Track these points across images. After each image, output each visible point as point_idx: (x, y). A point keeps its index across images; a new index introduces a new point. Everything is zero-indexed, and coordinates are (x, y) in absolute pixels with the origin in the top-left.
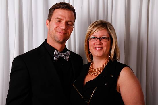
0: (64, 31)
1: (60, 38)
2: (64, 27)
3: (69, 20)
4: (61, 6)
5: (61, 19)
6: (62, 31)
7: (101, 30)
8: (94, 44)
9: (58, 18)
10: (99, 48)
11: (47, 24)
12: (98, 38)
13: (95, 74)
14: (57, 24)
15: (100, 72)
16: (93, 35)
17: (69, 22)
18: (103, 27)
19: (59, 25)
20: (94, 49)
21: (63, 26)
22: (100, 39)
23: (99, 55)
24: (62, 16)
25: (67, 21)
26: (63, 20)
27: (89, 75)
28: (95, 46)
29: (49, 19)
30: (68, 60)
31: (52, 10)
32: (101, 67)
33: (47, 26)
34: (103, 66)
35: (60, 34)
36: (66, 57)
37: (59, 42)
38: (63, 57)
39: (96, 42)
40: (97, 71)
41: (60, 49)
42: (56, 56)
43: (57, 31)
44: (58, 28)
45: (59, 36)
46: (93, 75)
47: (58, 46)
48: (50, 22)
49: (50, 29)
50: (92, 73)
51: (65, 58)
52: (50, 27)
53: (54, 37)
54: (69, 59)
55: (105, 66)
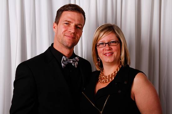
0: (72, 34)
1: (69, 42)
2: (73, 31)
3: (78, 23)
4: (70, 8)
5: (70, 22)
6: (71, 35)
7: (109, 34)
8: (103, 50)
9: (66, 21)
10: (110, 54)
11: (54, 28)
12: (106, 44)
13: (106, 81)
14: (65, 27)
15: (112, 79)
16: (101, 40)
17: (78, 25)
18: (110, 31)
19: (67, 28)
20: (104, 55)
21: (72, 29)
22: (109, 43)
23: (110, 61)
24: (71, 19)
25: (76, 24)
26: (73, 23)
27: (100, 82)
28: (105, 52)
29: (57, 22)
30: (76, 67)
31: (60, 13)
32: (112, 74)
33: (54, 29)
34: (115, 72)
35: (68, 38)
36: (74, 63)
37: (67, 47)
38: (71, 64)
39: (105, 48)
40: (108, 77)
41: (68, 55)
42: (64, 63)
43: (66, 35)
44: (67, 31)
45: (67, 40)
46: (104, 82)
47: (65, 52)
48: (57, 25)
49: (57, 32)
50: (103, 80)
51: (73, 65)
52: (57, 31)
53: (62, 41)
54: (78, 65)
55: (116, 72)
